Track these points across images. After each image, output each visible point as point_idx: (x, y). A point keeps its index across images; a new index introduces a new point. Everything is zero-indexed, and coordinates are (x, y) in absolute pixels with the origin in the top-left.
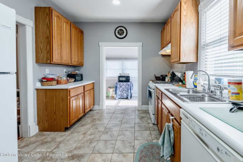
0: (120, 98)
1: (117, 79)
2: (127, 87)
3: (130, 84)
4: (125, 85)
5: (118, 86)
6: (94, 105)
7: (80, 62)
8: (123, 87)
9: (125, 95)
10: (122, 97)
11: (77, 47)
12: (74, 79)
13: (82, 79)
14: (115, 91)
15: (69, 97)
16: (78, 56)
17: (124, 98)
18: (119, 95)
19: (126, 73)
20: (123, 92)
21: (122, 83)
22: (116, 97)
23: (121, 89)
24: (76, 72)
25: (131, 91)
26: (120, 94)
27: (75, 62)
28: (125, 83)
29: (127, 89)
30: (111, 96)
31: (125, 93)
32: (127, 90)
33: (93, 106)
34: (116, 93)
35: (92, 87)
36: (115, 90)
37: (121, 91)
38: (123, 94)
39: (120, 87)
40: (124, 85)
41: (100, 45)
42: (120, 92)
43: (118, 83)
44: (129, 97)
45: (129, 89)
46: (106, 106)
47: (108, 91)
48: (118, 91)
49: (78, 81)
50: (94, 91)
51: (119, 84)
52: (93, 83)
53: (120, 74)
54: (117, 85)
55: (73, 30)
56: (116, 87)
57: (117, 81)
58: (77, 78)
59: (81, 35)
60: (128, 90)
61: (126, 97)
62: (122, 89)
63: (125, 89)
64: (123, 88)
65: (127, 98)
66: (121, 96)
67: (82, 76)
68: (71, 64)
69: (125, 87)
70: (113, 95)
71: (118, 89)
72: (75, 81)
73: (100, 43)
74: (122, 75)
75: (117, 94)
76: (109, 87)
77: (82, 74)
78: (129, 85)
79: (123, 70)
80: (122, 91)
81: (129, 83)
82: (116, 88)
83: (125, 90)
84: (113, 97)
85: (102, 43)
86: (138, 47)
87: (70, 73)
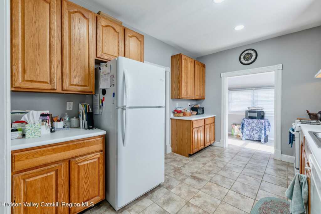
0: (248, 140)
1: (245, 114)
2: (260, 125)
3: (265, 122)
4: (256, 123)
5: (245, 123)
6: (214, 140)
7: (201, 95)
8: (253, 125)
9: (256, 136)
10: (252, 139)
11: (199, 81)
12: (196, 113)
13: (203, 113)
14: (241, 130)
15: (192, 128)
16: (200, 90)
17: (255, 140)
18: (247, 135)
19: (259, 106)
20: (252, 132)
21: (251, 120)
22: (243, 137)
23: (249, 128)
24: (198, 105)
25: (265, 131)
26: (249, 134)
27: (197, 96)
28: (256, 121)
29: (259, 128)
30: (236, 135)
31: (256, 133)
32: (259, 130)
33: (213, 142)
34: (242, 132)
35: (213, 122)
36: (241, 127)
37: (250, 130)
38: (253, 134)
39: (249, 124)
40: (254, 123)
41: (221, 77)
42: (248, 131)
43: (246, 120)
44: (262, 140)
45: (263, 129)
46: (228, 144)
47: (232, 128)
48: (245, 130)
49: (200, 114)
50: (214, 125)
51: (248, 120)
52: (214, 117)
53: (249, 108)
54: (244, 122)
55: (196, 66)
56: (243, 124)
57: (245, 117)
58: (198, 111)
59: (203, 69)
60: (261, 130)
61: (257, 140)
62: (251, 127)
63: (257, 128)
64: (253, 127)
65: (259, 141)
66: (250, 136)
67: (203, 109)
68: (194, 99)
69: (257, 125)
70: (239, 135)
71: (245, 127)
72: (197, 114)
73: (222, 74)
74: (253, 109)
75: (244, 134)
76: (234, 124)
78: (262, 124)
79: (253, 102)
80: (251, 131)
81: (263, 121)
82: (242, 126)
83: (256, 130)
84: (239, 137)
85: (224, 73)
86: (275, 71)
87: (193, 106)
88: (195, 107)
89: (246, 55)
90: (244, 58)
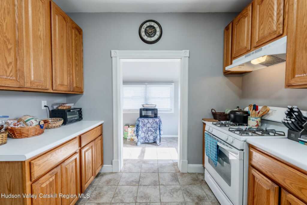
0: (143, 143)
1: (139, 112)
2: (154, 125)
3: (159, 121)
4: (151, 123)
5: (141, 124)
7: (75, 85)
8: (148, 125)
9: (151, 138)
10: (147, 142)
12: (63, 121)
13: (80, 118)
14: (135, 132)
15: (28, 183)
16: (70, 74)
17: (150, 142)
18: (142, 138)
19: (153, 103)
20: (147, 134)
21: (146, 120)
22: (138, 141)
23: (145, 129)
24: (68, 105)
25: (160, 131)
26: (144, 137)
27: (62, 85)
28: (151, 120)
29: (154, 129)
30: (129, 139)
31: (151, 135)
32: (153, 131)
34: (137, 136)
36: (136, 130)
37: (145, 131)
38: (149, 136)
39: (144, 125)
40: (149, 123)
41: (112, 56)
42: (143, 134)
43: (141, 119)
44: (158, 142)
45: (158, 129)
47: (125, 130)
48: (140, 132)
49: (72, 122)
51: (142, 120)
52: (101, 125)
53: (143, 105)
54: (138, 122)
56: (138, 126)
57: (139, 116)
58: (68, 117)
60: (156, 130)
61: (152, 141)
62: (146, 128)
63: (152, 129)
64: (149, 128)
65: (155, 143)
66: (145, 139)
67: (80, 111)
69: (152, 125)
70: (133, 138)
71: (141, 129)
72: (65, 123)
73: (113, 52)
74: (147, 107)
75: (139, 137)
76: (126, 125)
77: (81, 109)
78: (157, 123)
79: (146, 99)
80: (147, 132)
81: (157, 120)
82: (137, 128)
83: (151, 131)
84: (133, 140)
85: (117, 51)
86: (181, 58)
87: (55, 107)
88: (60, 108)
89: (148, 28)
90: (146, 32)
